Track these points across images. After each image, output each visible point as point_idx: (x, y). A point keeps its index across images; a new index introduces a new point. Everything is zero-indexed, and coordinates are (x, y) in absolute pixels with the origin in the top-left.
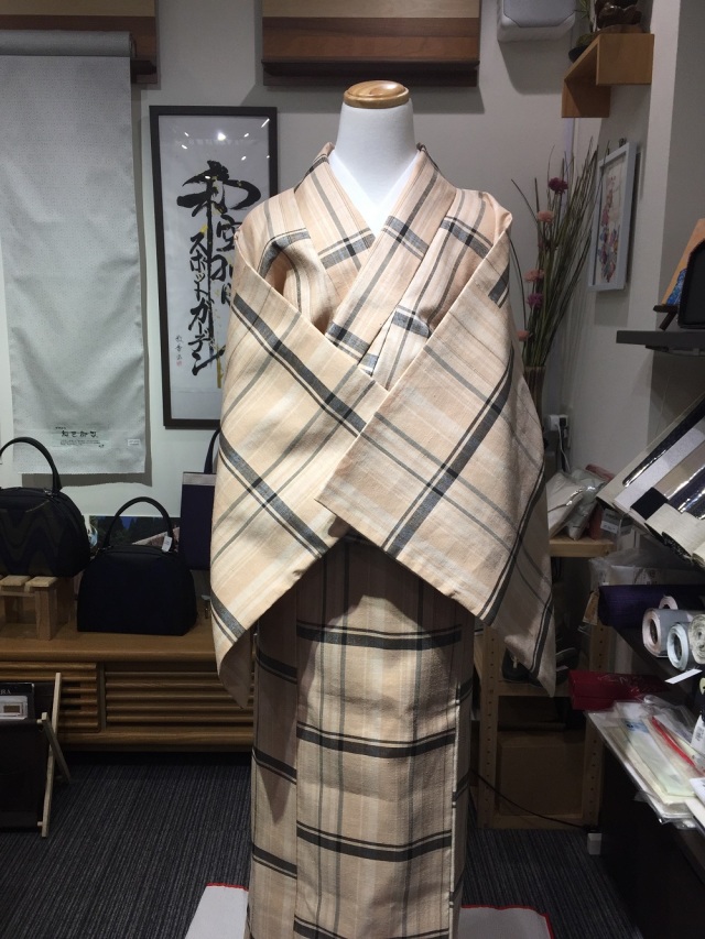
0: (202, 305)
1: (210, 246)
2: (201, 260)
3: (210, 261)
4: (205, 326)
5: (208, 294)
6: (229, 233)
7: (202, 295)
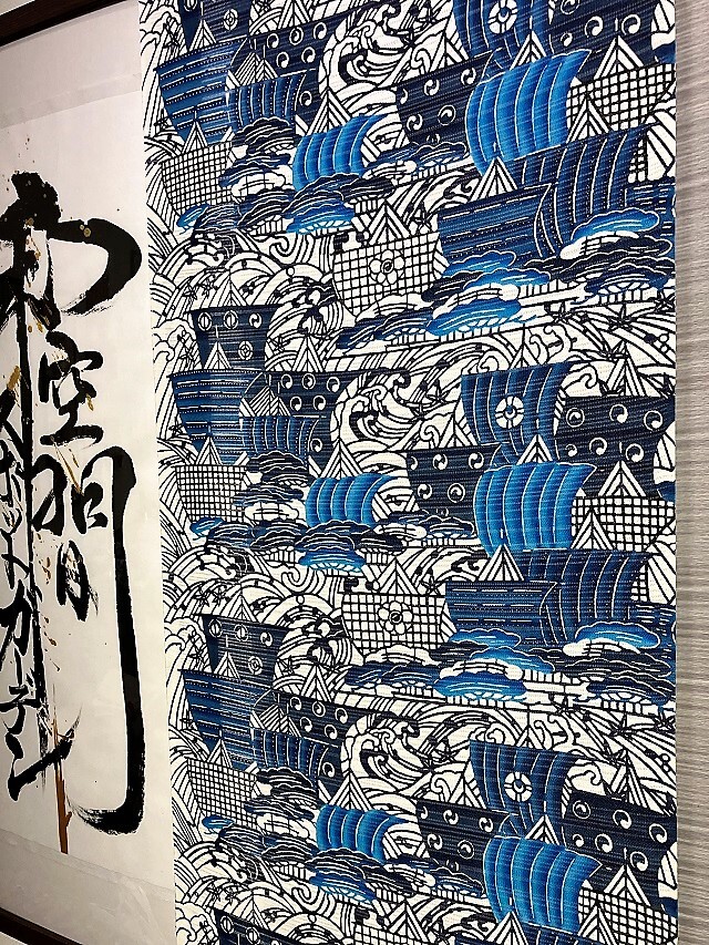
0: (19, 604)
1: (27, 429)
2: (12, 471)
3: (29, 473)
4: (28, 661)
5: (29, 570)
6: (67, 389)
7: (19, 573)
